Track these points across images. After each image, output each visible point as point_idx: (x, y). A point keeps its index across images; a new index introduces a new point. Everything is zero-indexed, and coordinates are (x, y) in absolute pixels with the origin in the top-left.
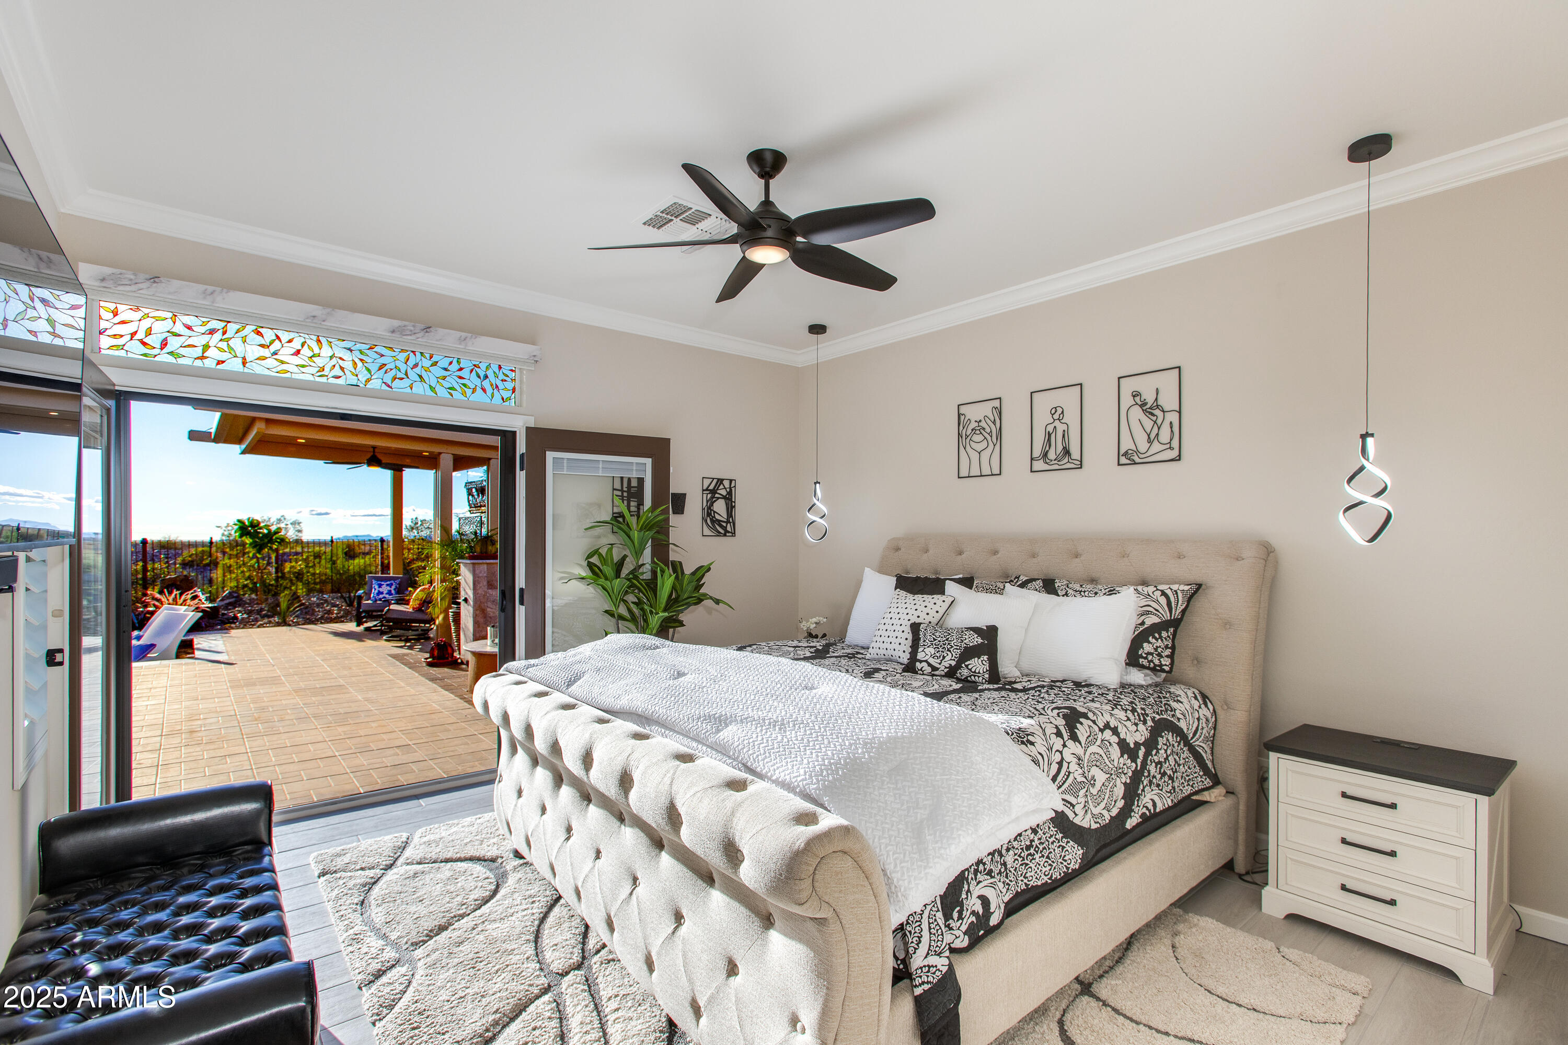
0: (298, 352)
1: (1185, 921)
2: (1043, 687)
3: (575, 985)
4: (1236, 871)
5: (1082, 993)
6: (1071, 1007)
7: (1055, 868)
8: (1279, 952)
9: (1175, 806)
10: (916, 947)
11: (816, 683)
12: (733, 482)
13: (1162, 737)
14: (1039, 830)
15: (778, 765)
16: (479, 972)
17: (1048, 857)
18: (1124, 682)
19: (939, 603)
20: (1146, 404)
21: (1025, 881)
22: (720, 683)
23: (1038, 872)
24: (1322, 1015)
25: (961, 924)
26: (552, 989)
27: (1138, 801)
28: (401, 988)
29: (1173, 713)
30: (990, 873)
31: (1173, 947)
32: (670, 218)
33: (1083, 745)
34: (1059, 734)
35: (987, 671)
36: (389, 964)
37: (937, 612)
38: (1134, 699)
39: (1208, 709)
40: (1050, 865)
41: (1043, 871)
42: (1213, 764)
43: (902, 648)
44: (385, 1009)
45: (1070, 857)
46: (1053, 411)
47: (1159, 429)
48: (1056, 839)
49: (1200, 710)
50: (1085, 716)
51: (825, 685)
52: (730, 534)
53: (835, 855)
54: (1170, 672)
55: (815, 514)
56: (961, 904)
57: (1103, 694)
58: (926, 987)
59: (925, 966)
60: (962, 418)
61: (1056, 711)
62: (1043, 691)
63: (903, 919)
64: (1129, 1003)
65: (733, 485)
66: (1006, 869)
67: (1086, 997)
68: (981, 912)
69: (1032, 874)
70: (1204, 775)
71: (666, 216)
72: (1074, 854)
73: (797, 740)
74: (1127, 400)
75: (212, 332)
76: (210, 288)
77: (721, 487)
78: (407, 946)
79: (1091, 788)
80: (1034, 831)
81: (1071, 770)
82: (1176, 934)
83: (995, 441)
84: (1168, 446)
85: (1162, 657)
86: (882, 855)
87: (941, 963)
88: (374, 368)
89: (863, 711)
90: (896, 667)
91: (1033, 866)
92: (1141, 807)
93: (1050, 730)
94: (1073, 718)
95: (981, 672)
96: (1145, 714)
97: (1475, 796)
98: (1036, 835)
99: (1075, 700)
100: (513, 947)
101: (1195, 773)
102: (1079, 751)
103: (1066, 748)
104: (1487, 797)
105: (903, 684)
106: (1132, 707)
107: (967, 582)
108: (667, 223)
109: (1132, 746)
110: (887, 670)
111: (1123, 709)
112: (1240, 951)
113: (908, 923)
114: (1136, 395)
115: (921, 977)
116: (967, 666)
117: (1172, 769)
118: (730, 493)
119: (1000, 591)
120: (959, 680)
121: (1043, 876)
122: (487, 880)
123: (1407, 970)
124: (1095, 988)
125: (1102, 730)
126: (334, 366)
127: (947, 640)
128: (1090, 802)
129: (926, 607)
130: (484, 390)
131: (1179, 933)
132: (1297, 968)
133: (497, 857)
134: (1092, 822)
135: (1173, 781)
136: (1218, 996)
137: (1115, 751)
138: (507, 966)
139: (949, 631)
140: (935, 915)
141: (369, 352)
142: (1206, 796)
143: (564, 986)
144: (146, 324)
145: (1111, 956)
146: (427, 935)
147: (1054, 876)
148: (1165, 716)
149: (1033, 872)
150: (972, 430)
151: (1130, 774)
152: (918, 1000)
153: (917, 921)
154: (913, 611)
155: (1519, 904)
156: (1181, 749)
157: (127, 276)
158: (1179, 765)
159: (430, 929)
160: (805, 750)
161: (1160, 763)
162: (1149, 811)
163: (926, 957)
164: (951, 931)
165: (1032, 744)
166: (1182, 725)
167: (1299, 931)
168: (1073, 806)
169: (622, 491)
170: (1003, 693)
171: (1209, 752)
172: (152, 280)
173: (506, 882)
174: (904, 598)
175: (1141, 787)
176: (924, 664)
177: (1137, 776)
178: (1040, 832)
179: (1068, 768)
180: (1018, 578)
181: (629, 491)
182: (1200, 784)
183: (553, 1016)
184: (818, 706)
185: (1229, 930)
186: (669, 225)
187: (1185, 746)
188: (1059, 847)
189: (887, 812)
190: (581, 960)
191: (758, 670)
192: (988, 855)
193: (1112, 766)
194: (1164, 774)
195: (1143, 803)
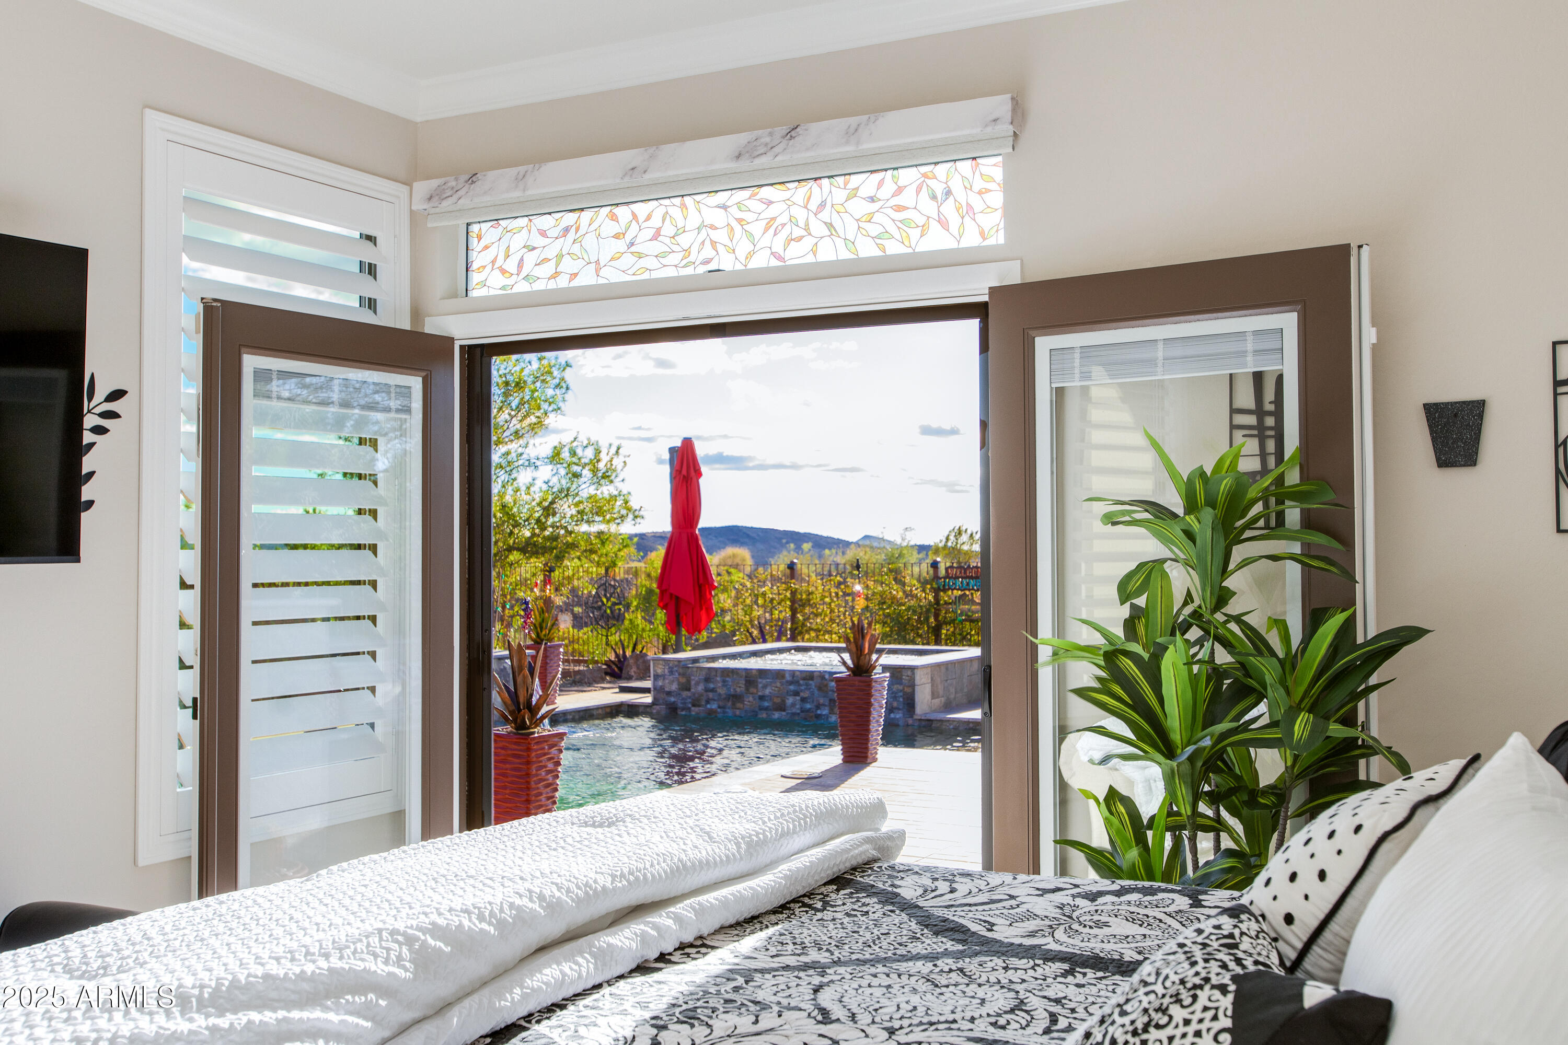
0: (658, 233)
75: (565, 232)
76: (523, 170)
88: (757, 229)
126: (703, 243)
130: (944, 223)
172: (470, 181)
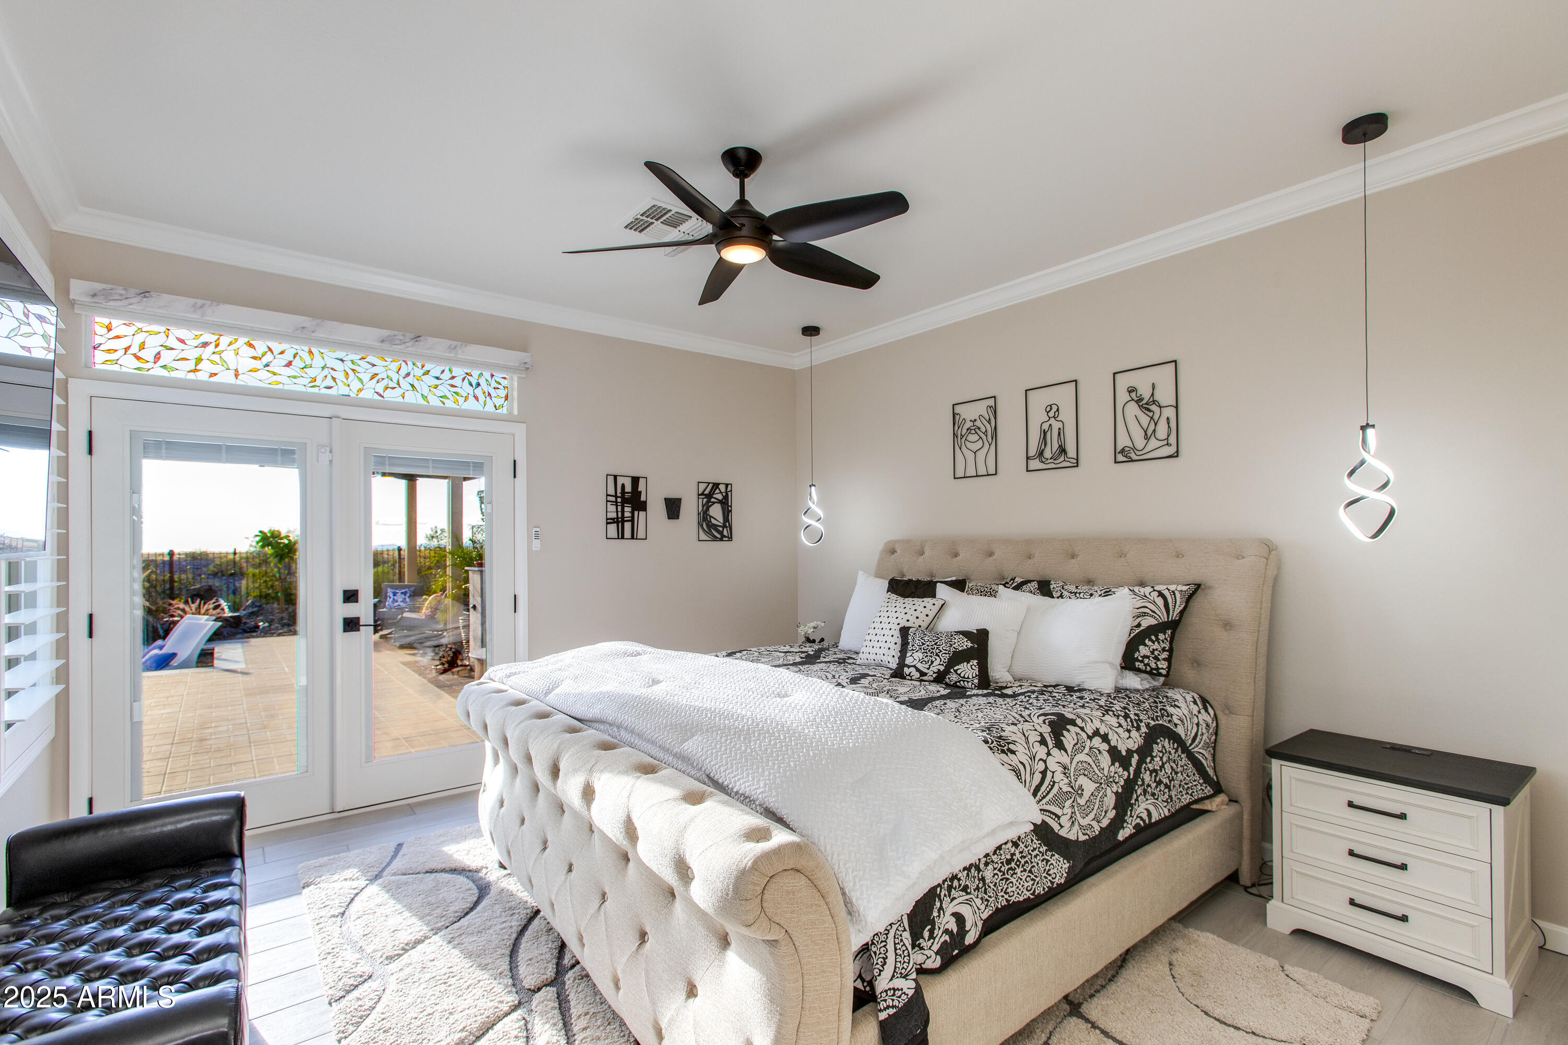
0: (289, 364)
1: (1184, 936)
2: (1033, 692)
3: (545, 1003)
4: (1241, 883)
5: (1071, 1014)
6: (1058, 1029)
7: (1038, 883)
8: (1283, 970)
9: (1172, 815)
10: (881, 968)
11: (790, 690)
12: (729, 486)
13: (1157, 744)
14: (1020, 843)
15: (739, 777)
16: (450, 988)
17: (1030, 871)
18: (1120, 686)
19: (929, 606)
20: (1142, 400)
21: (1006, 896)
22: (693, 690)
23: (1020, 887)
24: (1326, 1039)
25: (933, 943)
26: (522, 1007)
27: (1131, 811)
28: (370, 1004)
29: (1169, 718)
30: (965, 889)
31: (1170, 964)
32: (651, 221)
33: (1070, 754)
34: (1043, 742)
35: (976, 676)
36: (361, 979)
37: (927, 615)
38: (1128, 705)
39: (1209, 714)
40: (1033, 880)
41: (1025, 887)
42: (1215, 771)
43: (892, 652)
44: (351, 1027)
45: (1055, 870)
46: (1048, 409)
47: (1156, 424)
48: (1040, 852)
49: (1200, 716)
50: (1073, 723)
51: (798, 692)
52: (727, 539)
53: (785, 873)
54: (1167, 676)
55: (811, 518)
56: (933, 923)
57: (1095, 699)
58: (891, 1011)
59: (890, 989)
60: (957, 417)
61: (1042, 718)
62: (1033, 696)
63: (866, 939)
64: (1119, 1026)
65: (729, 489)
66: (984, 884)
67: (1075, 1018)
68: (955, 931)
69: (1014, 889)
70: (1204, 782)
71: (646, 219)
72: (1059, 868)
73: (760, 750)
74: (1123, 396)
75: (205, 345)
76: (200, 302)
77: (717, 491)
78: (382, 960)
79: (1078, 799)
80: (1015, 844)
81: (1056, 779)
82: (1175, 950)
83: (990, 440)
84: (1165, 442)
85: (1158, 660)
86: (840, 872)
87: (907, 986)
88: (366, 377)
89: (832, 719)
90: (885, 672)
91: (1014, 881)
92: (1135, 817)
93: (1034, 737)
94: (1059, 725)
95: (971, 677)
96: (1139, 719)
97: (1490, 806)
98: (1017, 847)
99: (1064, 706)
100: (487, 962)
101: (1195, 781)
102: (1065, 759)
103: (1050, 757)
104: (1502, 807)
105: (889, 690)
106: (1125, 713)
107: (959, 585)
108: (648, 226)
109: (1124, 753)
110: (875, 676)
111: (1115, 715)
112: (1241, 970)
113: (873, 943)
114: (1131, 390)
115: (885, 1001)
116: (956, 671)
117: (1169, 777)
118: (726, 497)
119: (992, 594)
120: (948, 685)
121: (1025, 892)
122: (469, 892)
123: (1420, 991)
124: (1084, 1009)
125: (1090, 738)
126: (326, 377)
127: (936, 644)
128: (1077, 813)
129: (915, 610)
130: (476, 398)
131: (1177, 949)
132: (1301, 988)
133: (482, 868)
134: (1080, 834)
135: (1170, 790)
136: (1215, 1018)
137: (1105, 759)
138: (479, 981)
139: (938, 636)
140: (901, 935)
141: (361, 363)
142: (1207, 805)
143: (534, 1003)
144: (140, 338)
145: (1104, 974)
146: (403, 949)
147: (1037, 892)
148: (1161, 722)
149: (1015, 887)
150: (967, 430)
151: (1122, 783)
152: (883, 1025)
153: (882, 942)
154: (902, 615)
155: (1543, 920)
156: (1179, 756)
157: (118, 291)
158: (1176, 773)
159: (405, 942)
160: (768, 761)
161: (1155, 771)
162: (1144, 821)
163: (891, 980)
164: (922, 951)
165: (1013, 752)
166: (1180, 730)
167: (1306, 948)
168: (1059, 817)
169: (616, 496)
170: (991, 699)
171: (1210, 758)
172: (142, 295)
173: (489, 894)
174: (894, 601)
175: (1135, 796)
176: (912, 669)
177: (1130, 785)
178: (1022, 845)
179: (1053, 777)
180: (1013, 579)
181: (623, 497)
182: (1199, 792)
183: (520, 1034)
184: (787, 715)
185: (1230, 946)
186: (650, 228)
187: (1183, 753)
188: (1042, 861)
189: (849, 826)
190: (554, 975)
191: (733, 677)
192: (964, 870)
193: (1101, 775)
194: (1159, 783)
195: (1137, 813)
